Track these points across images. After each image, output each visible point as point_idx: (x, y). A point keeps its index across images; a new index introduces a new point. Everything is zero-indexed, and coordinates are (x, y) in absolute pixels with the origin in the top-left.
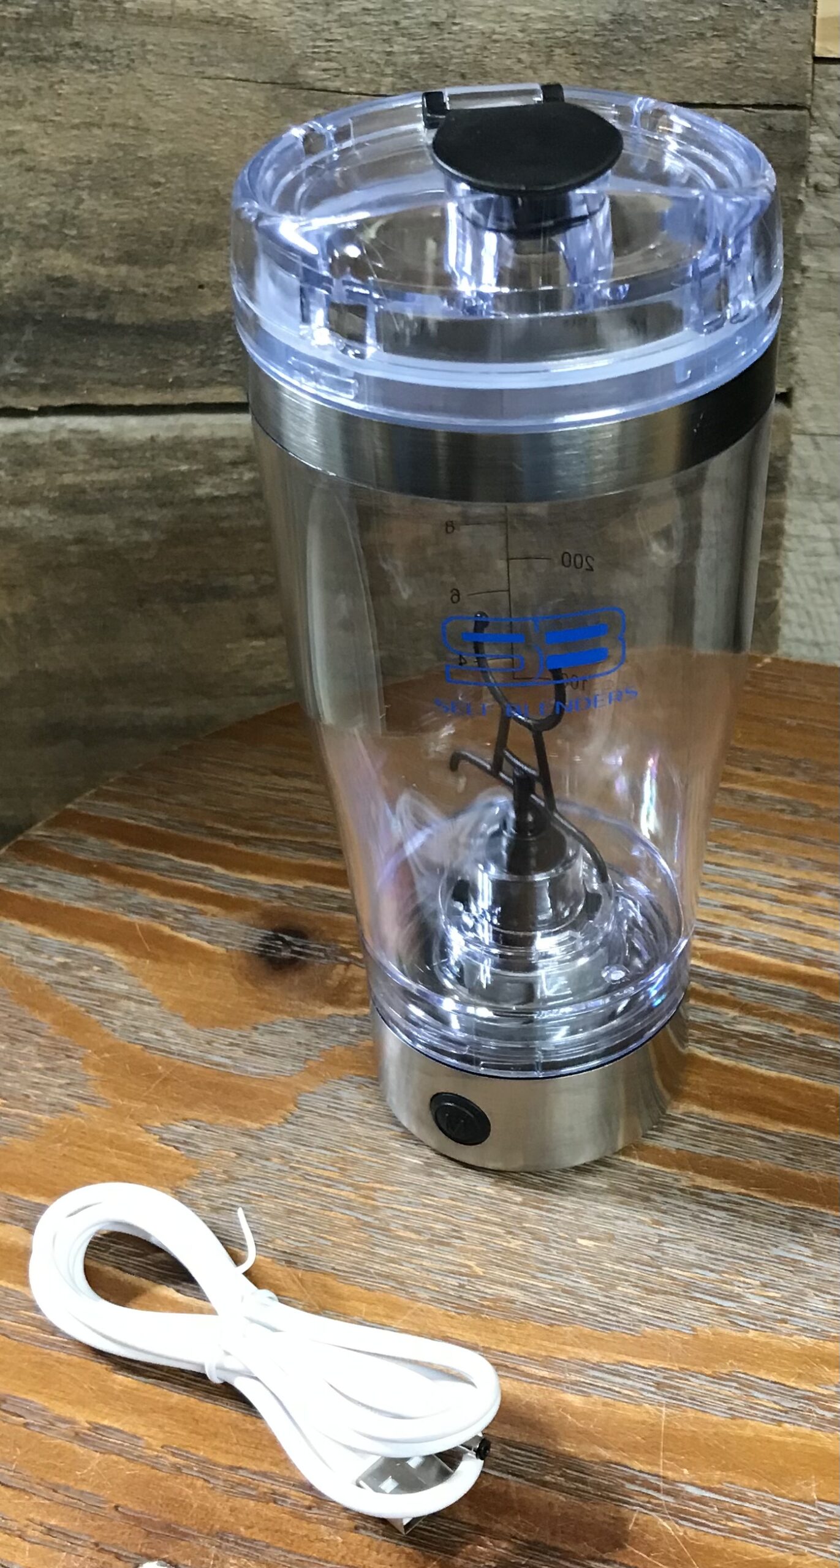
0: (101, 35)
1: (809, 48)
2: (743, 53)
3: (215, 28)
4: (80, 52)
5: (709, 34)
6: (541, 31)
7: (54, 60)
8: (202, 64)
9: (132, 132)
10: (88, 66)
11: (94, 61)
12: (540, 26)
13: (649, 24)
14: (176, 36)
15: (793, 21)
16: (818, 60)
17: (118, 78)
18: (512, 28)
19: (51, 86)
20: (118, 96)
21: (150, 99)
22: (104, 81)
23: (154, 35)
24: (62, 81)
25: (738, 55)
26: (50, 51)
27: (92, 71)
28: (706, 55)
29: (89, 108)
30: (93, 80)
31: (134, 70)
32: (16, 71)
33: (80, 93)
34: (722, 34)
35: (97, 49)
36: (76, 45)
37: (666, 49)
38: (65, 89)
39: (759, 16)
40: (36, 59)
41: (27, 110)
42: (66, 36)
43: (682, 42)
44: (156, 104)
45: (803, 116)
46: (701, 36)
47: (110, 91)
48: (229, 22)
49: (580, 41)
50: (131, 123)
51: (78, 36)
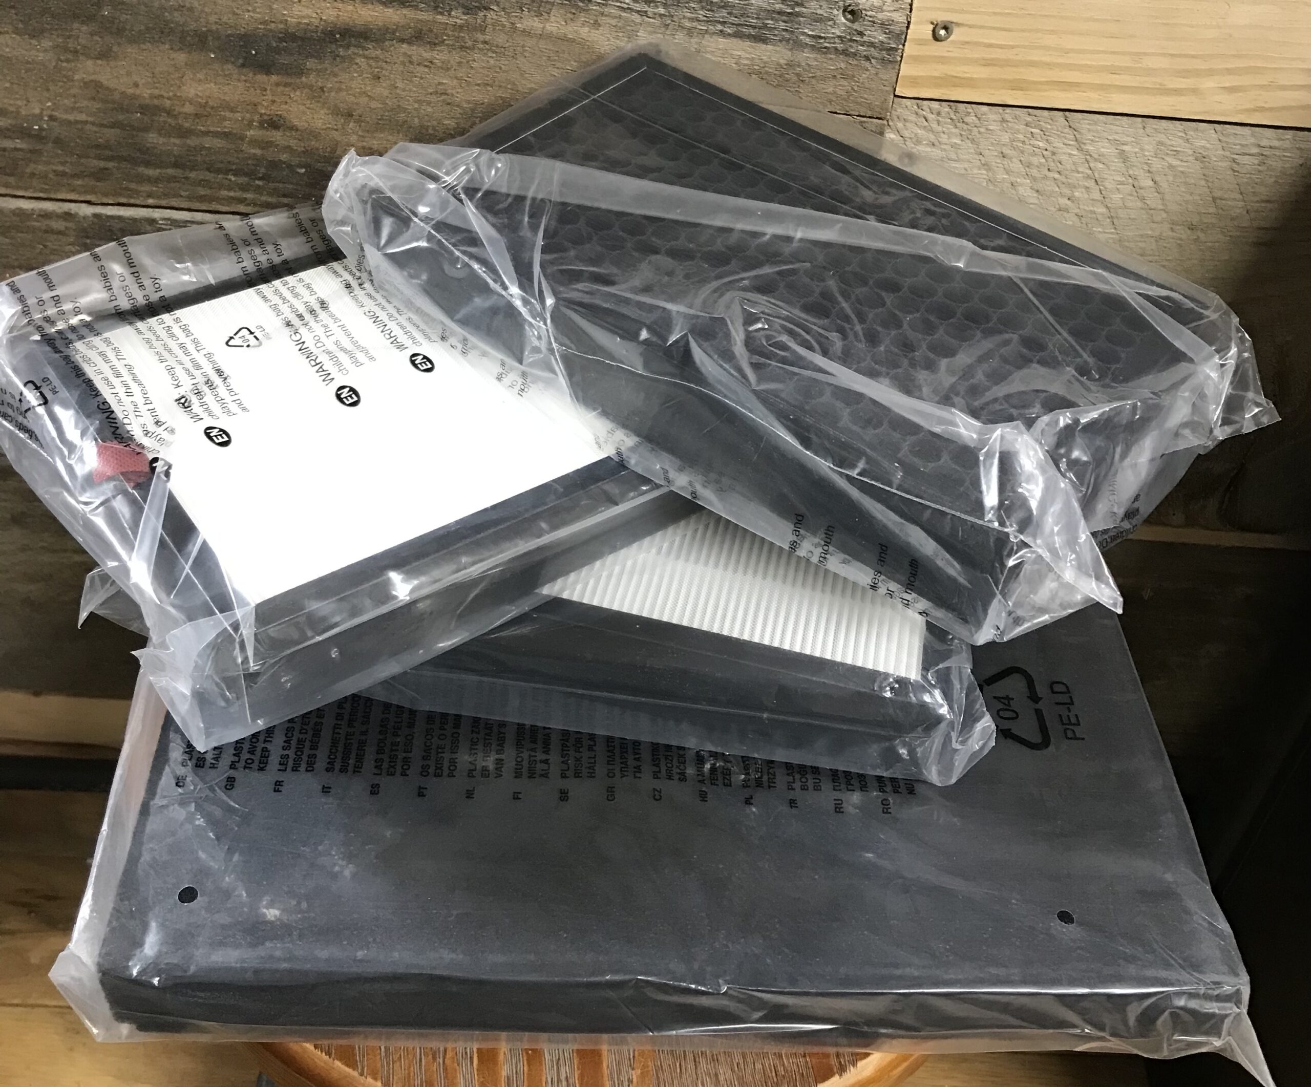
0: (501, 39)
1: (892, 89)
2: (856, 88)
3: (565, 43)
4: (487, 47)
5: (839, 76)
6: (745, 65)
7: (472, 48)
8: (555, 60)
9: (510, 91)
10: (490, 54)
11: (493, 52)
12: (746, 62)
13: (807, 67)
14: (542, 44)
15: (887, 75)
16: (895, 96)
17: (507, 62)
18: (731, 63)
19: (468, 62)
20: (504, 72)
21: (522, 75)
22: (498, 63)
23: (530, 42)
24: (474, 60)
25: (853, 89)
26: (470, 43)
27: (491, 57)
28: (836, 86)
29: (488, 76)
30: (492, 61)
31: (516, 59)
32: (450, 52)
33: (484, 67)
34: (845, 77)
35: (497, 46)
36: (485, 42)
37: (814, 81)
38: (475, 65)
39: (867, 70)
40: (462, 47)
41: (452, 72)
42: (480, 37)
43: (824, 79)
44: (526, 79)
45: (884, 125)
46: (834, 77)
47: (500, 68)
48: (573, 41)
49: (767, 73)
50: (509, 86)
51: (487, 38)
